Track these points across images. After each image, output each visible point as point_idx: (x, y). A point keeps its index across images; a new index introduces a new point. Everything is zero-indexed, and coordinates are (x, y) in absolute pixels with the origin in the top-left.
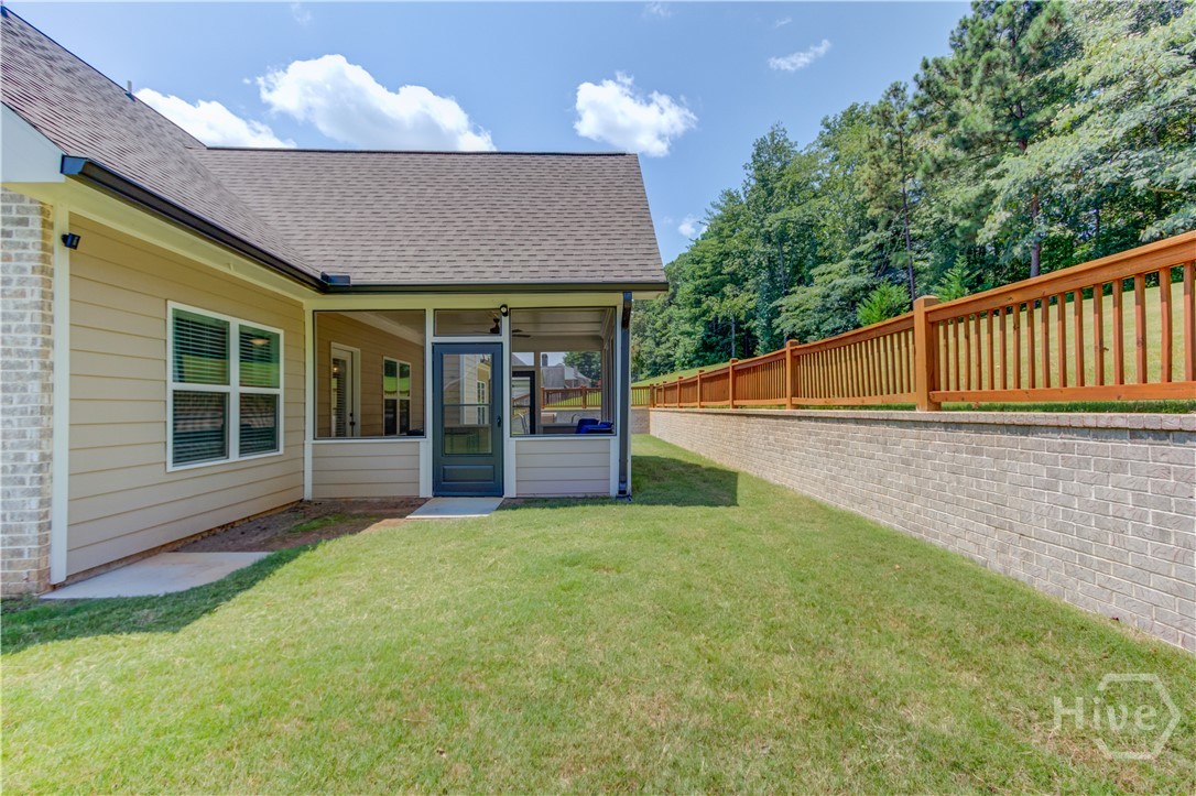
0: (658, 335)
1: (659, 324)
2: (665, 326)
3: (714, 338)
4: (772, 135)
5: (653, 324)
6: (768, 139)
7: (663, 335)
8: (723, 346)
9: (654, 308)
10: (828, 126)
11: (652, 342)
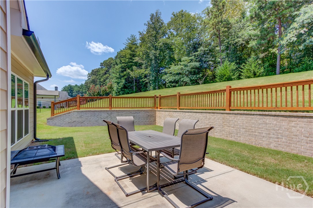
0: (102, 83)
1: (102, 80)
2: (104, 81)
3: (128, 84)
4: (157, 13)
5: (100, 80)
6: (155, 14)
7: (104, 84)
8: (131, 87)
9: (100, 75)
10: (174, 15)
11: (99, 86)
